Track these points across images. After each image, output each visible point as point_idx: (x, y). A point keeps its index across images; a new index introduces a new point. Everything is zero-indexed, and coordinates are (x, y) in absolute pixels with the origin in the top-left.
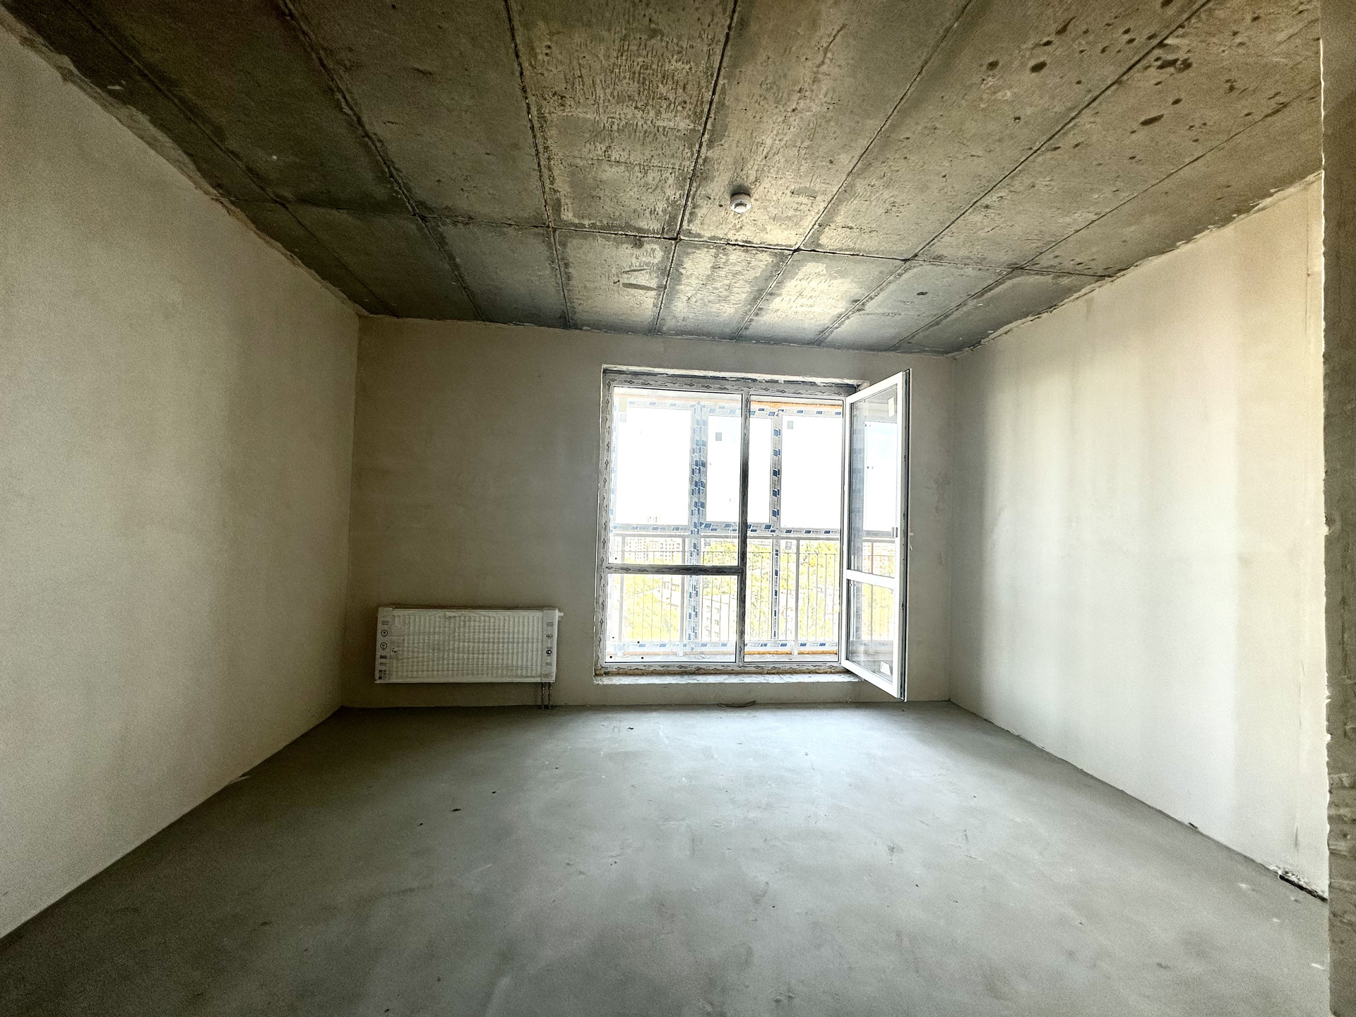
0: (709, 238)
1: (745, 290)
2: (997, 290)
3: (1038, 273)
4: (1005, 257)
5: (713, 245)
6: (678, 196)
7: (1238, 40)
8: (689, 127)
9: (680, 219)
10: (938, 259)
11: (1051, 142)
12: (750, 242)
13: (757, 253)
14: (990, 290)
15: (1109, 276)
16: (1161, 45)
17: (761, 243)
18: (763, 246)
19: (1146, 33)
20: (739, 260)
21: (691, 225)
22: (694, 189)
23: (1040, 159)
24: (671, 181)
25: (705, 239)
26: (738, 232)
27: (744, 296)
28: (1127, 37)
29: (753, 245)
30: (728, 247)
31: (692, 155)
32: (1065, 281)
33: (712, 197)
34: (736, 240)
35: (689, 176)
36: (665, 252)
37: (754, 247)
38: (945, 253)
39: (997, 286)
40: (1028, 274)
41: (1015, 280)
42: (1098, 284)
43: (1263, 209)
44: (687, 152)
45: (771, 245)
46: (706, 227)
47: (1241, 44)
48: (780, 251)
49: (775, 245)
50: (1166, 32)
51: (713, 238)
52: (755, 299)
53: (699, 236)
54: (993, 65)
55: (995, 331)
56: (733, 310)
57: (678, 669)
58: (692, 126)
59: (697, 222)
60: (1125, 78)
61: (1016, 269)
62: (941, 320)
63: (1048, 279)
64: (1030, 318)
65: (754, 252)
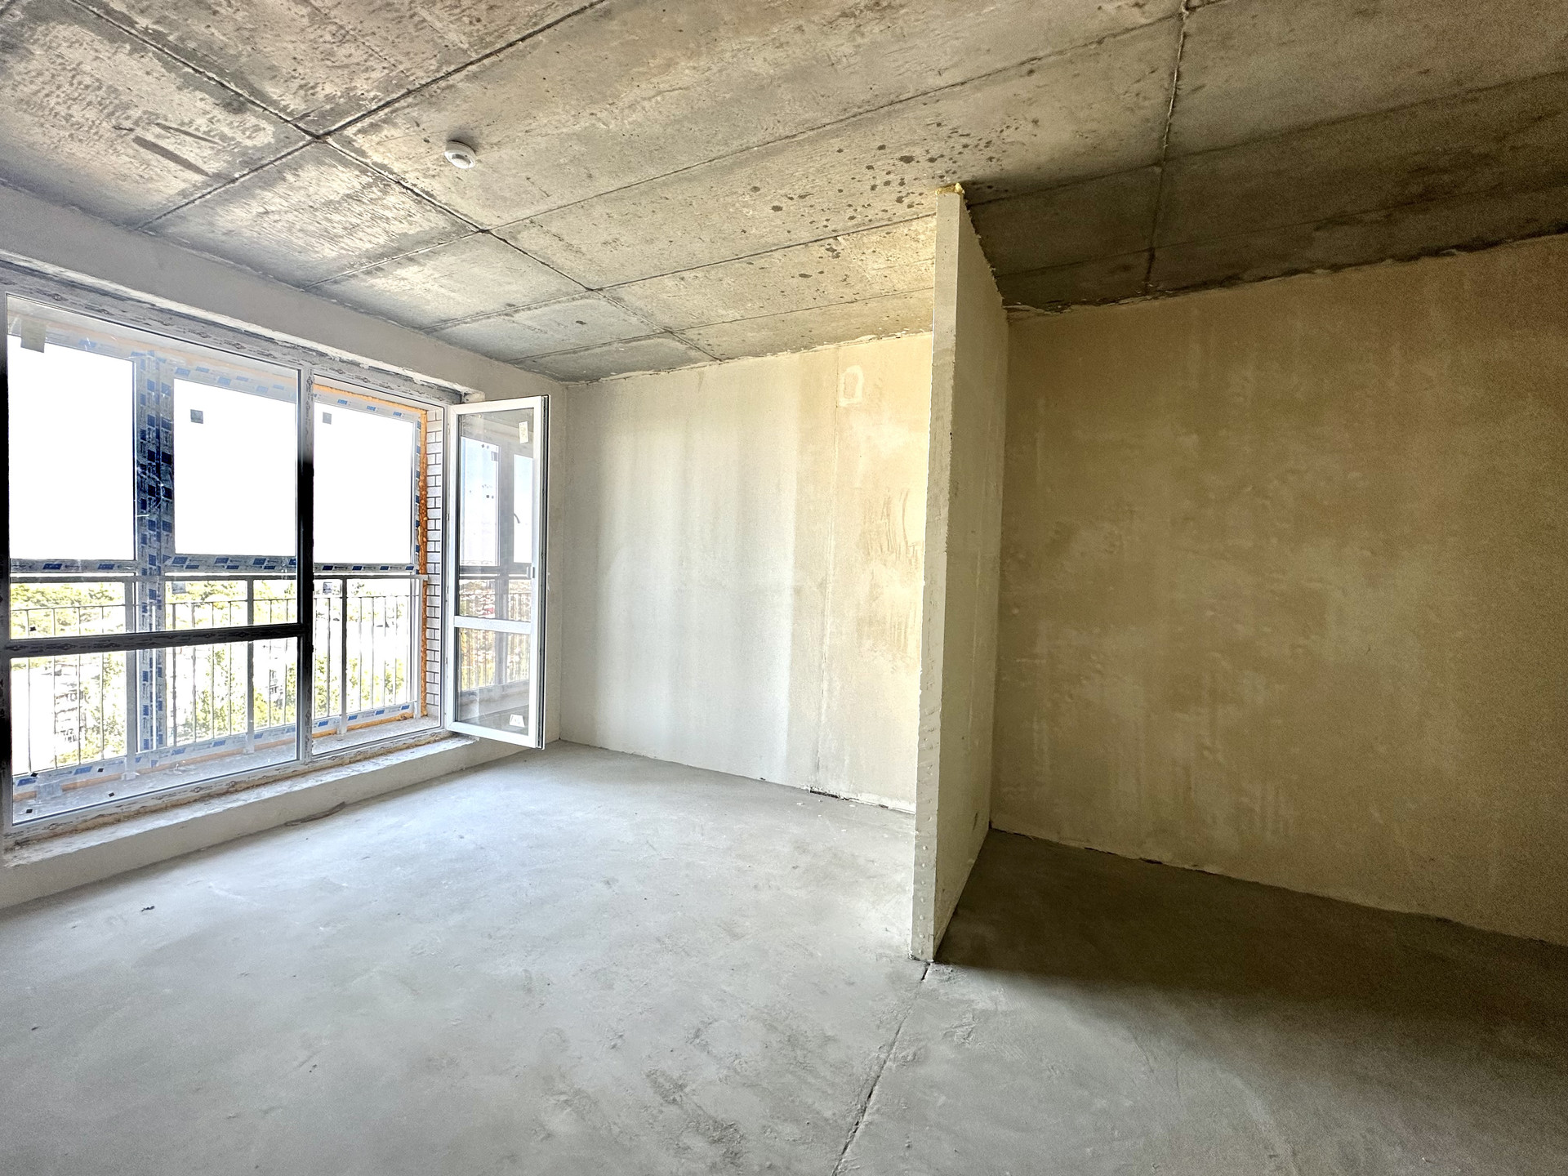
0: (375, 164)
1: (375, 240)
2: (643, 342)
3: (681, 341)
4: (667, 320)
5: (373, 173)
6: (372, 94)
7: (863, 258)
8: (462, 45)
9: (348, 120)
10: (619, 300)
11: (751, 257)
12: (431, 196)
13: (430, 211)
14: (639, 340)
15: (720, 360)
16: (835, 238)
17: (446, 204)
18: (446, 207)
19: (833, 227)
20: (397, 206)
21: (360, 136)
22: (403, 103)
23: (737, 265)
24: (375, 75)
25: (368, 161)
26: (425, 177)
27: (369, 246)
28: (825, 223)
29: (433, 201)
30: (394, 186)
31: (437, 71)
32: (693, 353)
33: (422, 127)
34: (415, 185)
35: (411, 88)
36: (278, 141)
37: (433, 203)
38: (626, 298)
39: (645, 339)
40: (674, 339)
41: (660, 340)
42: (711, 363)
43: (815, 351)
44: (433, 64)
45: (458, 212)
46: (381, 149)
47: (862, 260)
48: (464, 222)
49: (462, 214)
50: (841, 233)
51: (384, 167)
52: (382, 256)
53: (362, 153)
54: (756, 189)
55: (618, 373)
56: (334, 254)
58: (466, 46)
59: (375, 138)
60: (810, 244)
61: (669, 332)
62: (580, 351)
63: (682, 347)
64: (651, 372)
65: (428, 208)
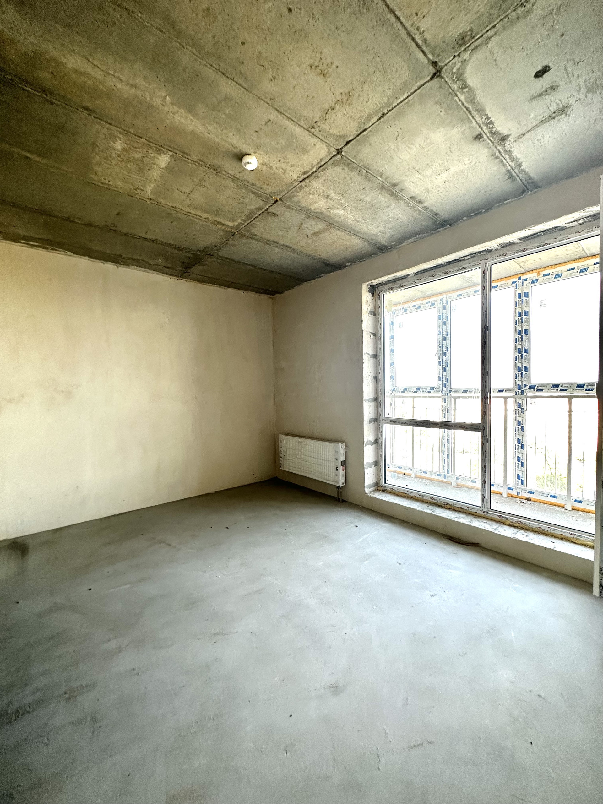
27: (382, 198)
37: (315, 171)
45: (320, 164)
57: (431, 500)
